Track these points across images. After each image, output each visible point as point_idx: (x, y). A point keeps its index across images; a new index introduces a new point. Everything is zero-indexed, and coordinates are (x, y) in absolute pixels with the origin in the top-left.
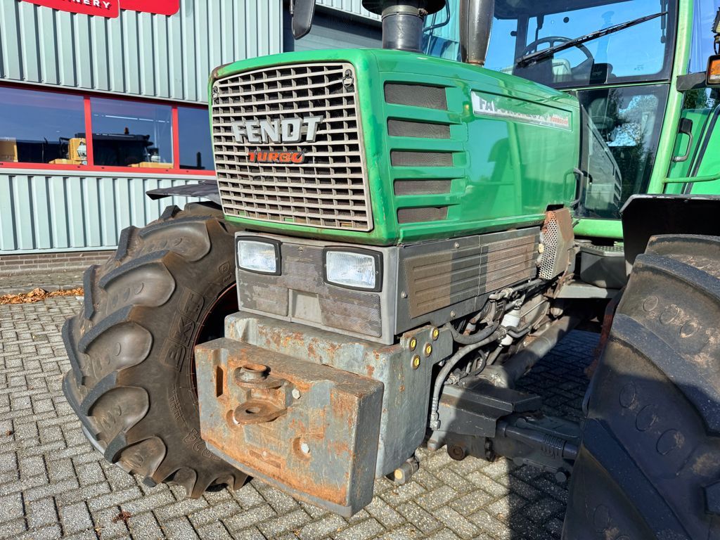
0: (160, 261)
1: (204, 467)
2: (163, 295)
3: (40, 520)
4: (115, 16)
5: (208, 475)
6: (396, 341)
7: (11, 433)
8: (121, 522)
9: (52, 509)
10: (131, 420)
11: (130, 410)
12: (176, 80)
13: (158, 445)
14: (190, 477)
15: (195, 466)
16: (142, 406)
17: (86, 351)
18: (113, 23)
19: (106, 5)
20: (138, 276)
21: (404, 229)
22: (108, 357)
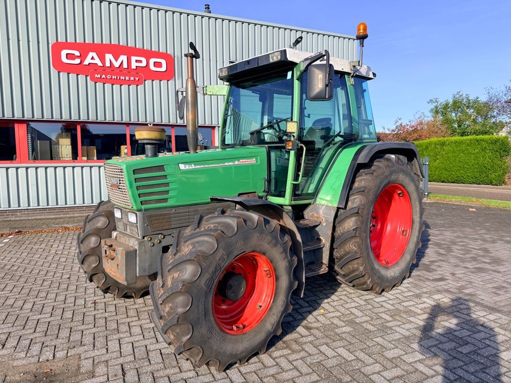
0: (103, 214)
1: (121, 287)
2: (105, 225)
3: (69, 301)
4: (142, 84)
5: (123, 291)
6: (144, 238)
7: (68, 278)
8: (93, 305)
9: (74, 299)
10: (94, 265)
11: (93, 263)
12: (172, 113)
13: (103, 276)
14: (116, 290)
15: (117, 285)
16: (97, 261)
17: (81, 243)
18: (140, 87)
19: (137, 79)
20: (97, 219)
21: (143, 207)
22: (87, 245)
